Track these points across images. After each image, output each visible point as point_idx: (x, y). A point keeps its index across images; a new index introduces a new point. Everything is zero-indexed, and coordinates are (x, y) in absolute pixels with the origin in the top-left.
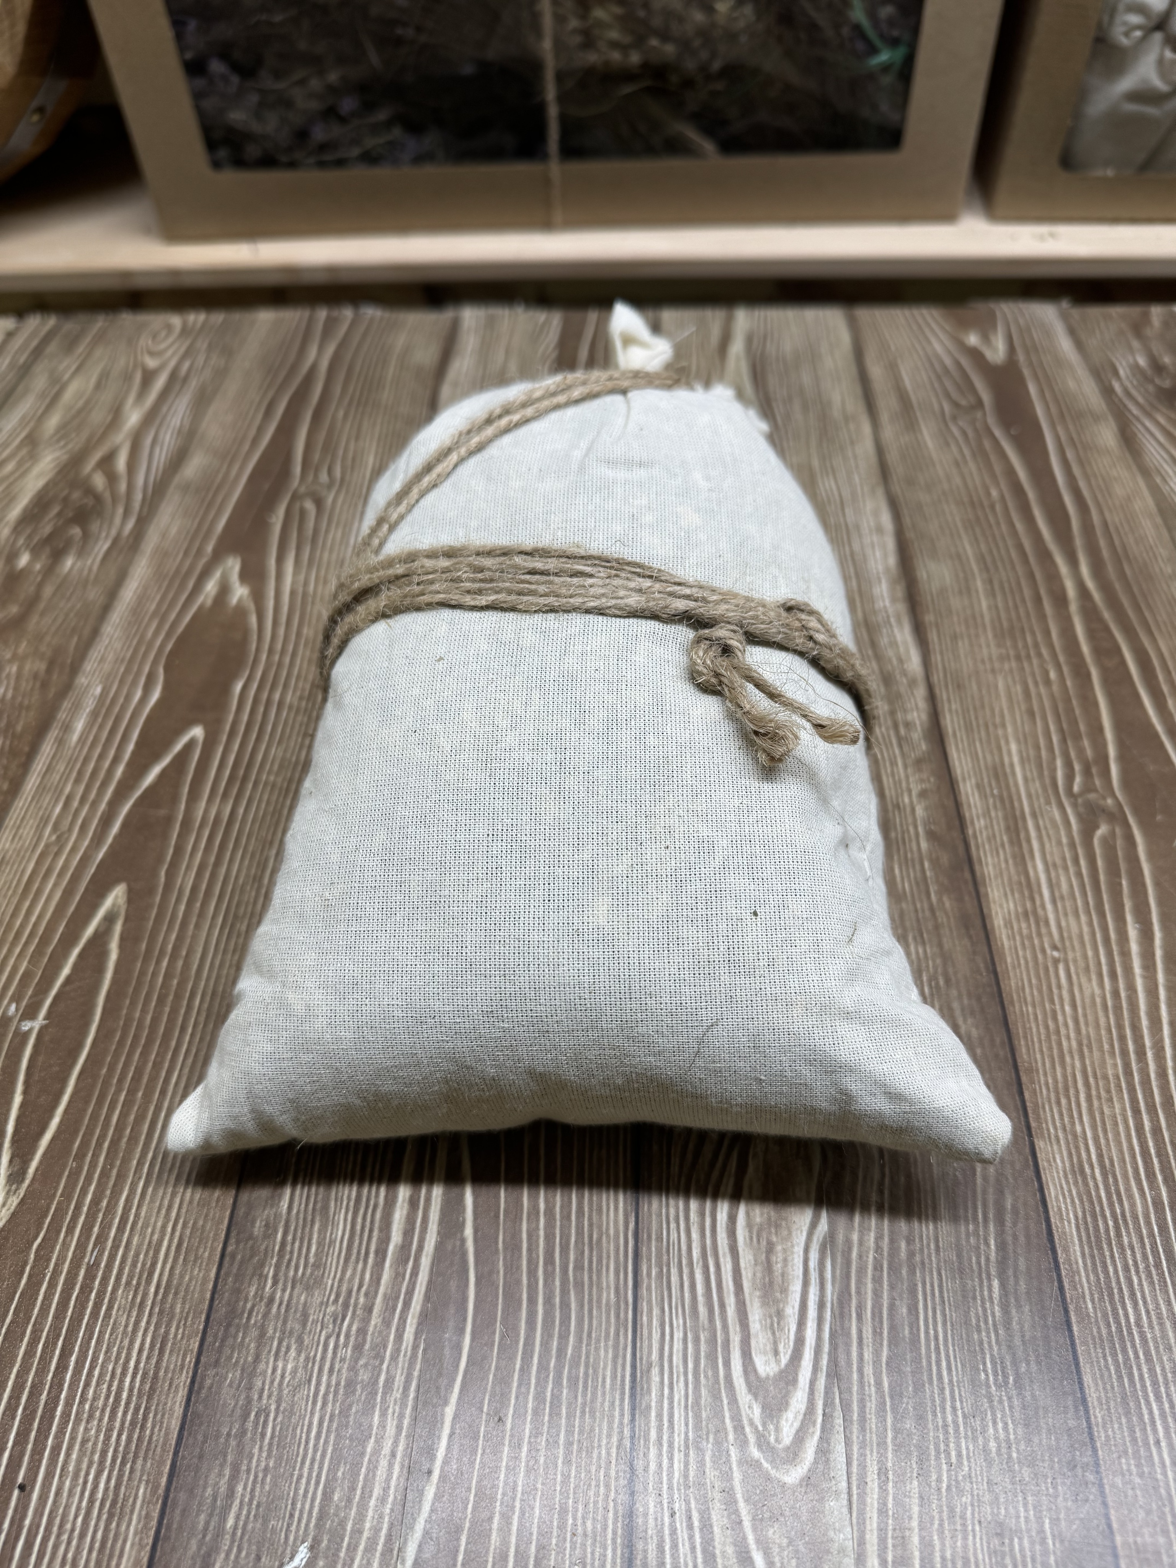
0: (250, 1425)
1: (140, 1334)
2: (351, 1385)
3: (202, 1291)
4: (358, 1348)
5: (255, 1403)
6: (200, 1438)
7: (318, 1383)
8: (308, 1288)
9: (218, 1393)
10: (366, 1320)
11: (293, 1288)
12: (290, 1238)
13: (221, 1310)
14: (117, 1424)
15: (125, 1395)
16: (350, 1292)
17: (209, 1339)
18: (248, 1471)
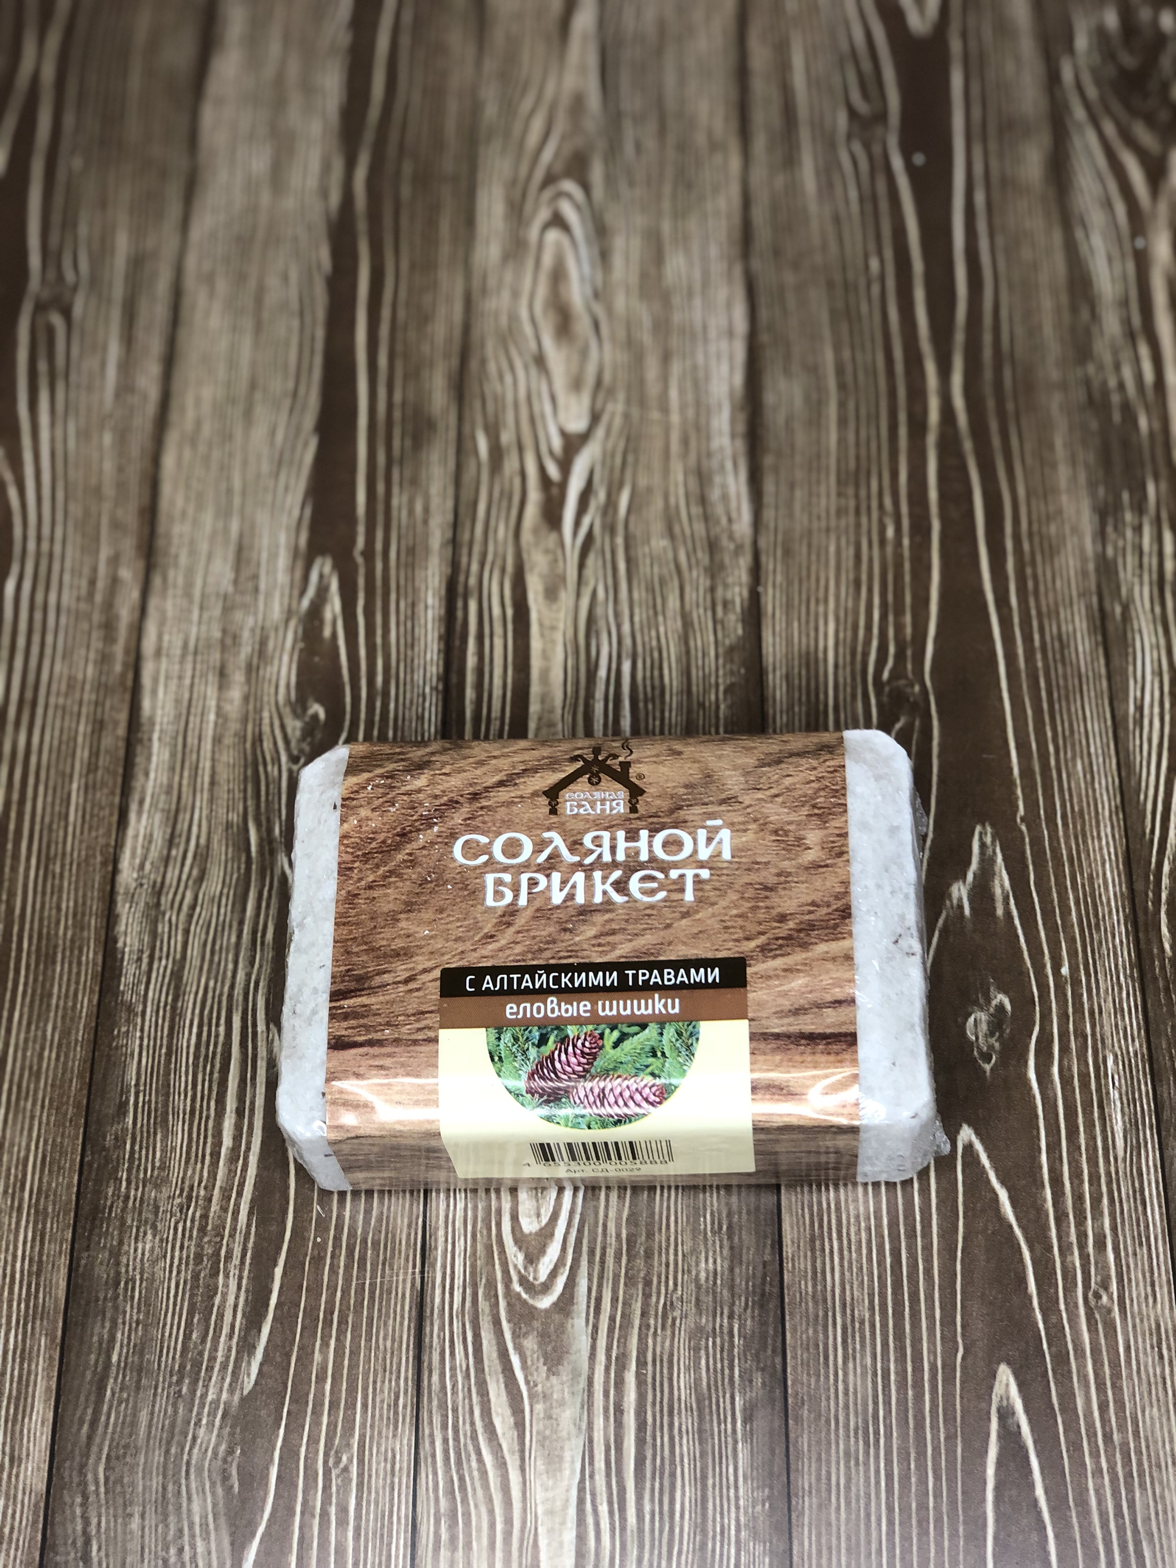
0: (121, 1291)
1: (22, 1231)
2: (199, 1258)
3: (69, 1195)
4: (202, 1230)
5: (123, 1275)
6: (83, 1302)
7: (172, 1258)
8: (157, 1186)
9: (93, 1269)
10: (207, 1208)
11: (144, 1187)
12: (137, 1148)
13: (86, 1208)
14: (16, 1297)
15: (18, 1276)
16: (191, 1188)
17: (79, 1231)
18: (124, 1323)
